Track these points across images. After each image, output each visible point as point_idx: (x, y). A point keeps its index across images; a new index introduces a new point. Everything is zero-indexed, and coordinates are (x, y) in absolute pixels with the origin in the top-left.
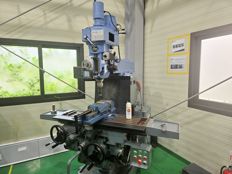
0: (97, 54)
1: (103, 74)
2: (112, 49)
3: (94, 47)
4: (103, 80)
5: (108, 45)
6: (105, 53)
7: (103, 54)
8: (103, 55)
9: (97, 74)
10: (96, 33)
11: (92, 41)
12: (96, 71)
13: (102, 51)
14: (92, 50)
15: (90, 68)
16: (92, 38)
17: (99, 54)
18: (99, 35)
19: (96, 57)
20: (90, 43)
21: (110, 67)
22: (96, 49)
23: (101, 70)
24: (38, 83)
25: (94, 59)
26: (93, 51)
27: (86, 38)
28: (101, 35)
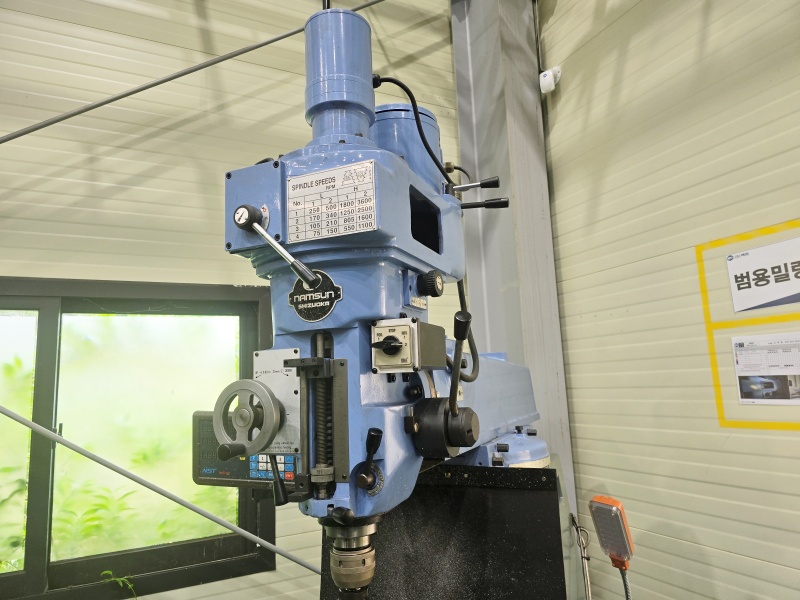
0: (328, 335)
1: (371, 486)
2: (435, 293)
3: (306, 286)
4: (371, 529)
5: (406, 268)
6: (384, 323)
7: (375, 331)
8: (375, 339)
9: (330, 489)
10: (322, 187)
11: (289, 242)
12: (317, 462)
13: (366, 313)
14: (296, 304)
15: (279, 439)
16: (291, 222)
17: (344, 329)
18: (343, 199)
19: (320, 354)
20: (281, 258)
21: (427, 420)
22: (318, 296)
23: (356, 455)
24: (16, 497)
25: (303, 368)
26: (300, 312)
27: (247, 227)
28: (360, 195)
